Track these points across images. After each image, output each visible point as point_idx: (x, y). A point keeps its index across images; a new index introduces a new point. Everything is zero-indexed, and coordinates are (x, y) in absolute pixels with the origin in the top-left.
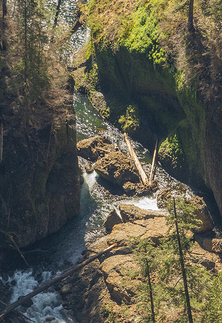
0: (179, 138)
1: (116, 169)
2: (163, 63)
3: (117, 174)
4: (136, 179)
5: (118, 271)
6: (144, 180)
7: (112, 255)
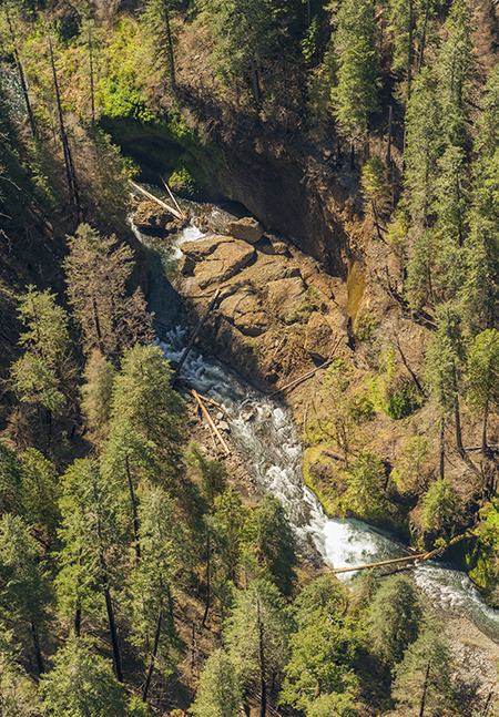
0: (188, 171)
1: (155, 218)
2: (152, 120)
3: (158, 221)
4: (171, 218)
5: (239, 312)
6: (178, 216)
7: (222, 299)
